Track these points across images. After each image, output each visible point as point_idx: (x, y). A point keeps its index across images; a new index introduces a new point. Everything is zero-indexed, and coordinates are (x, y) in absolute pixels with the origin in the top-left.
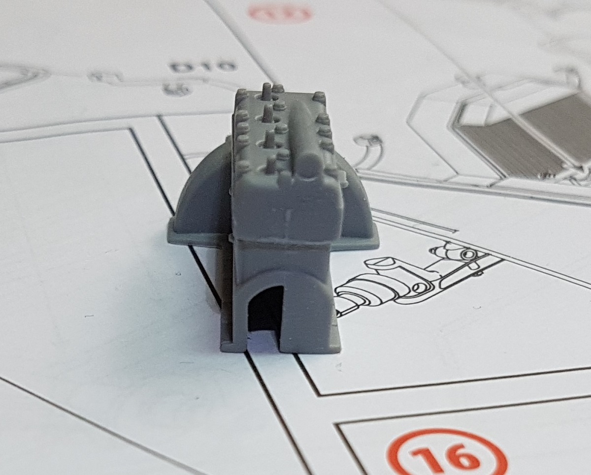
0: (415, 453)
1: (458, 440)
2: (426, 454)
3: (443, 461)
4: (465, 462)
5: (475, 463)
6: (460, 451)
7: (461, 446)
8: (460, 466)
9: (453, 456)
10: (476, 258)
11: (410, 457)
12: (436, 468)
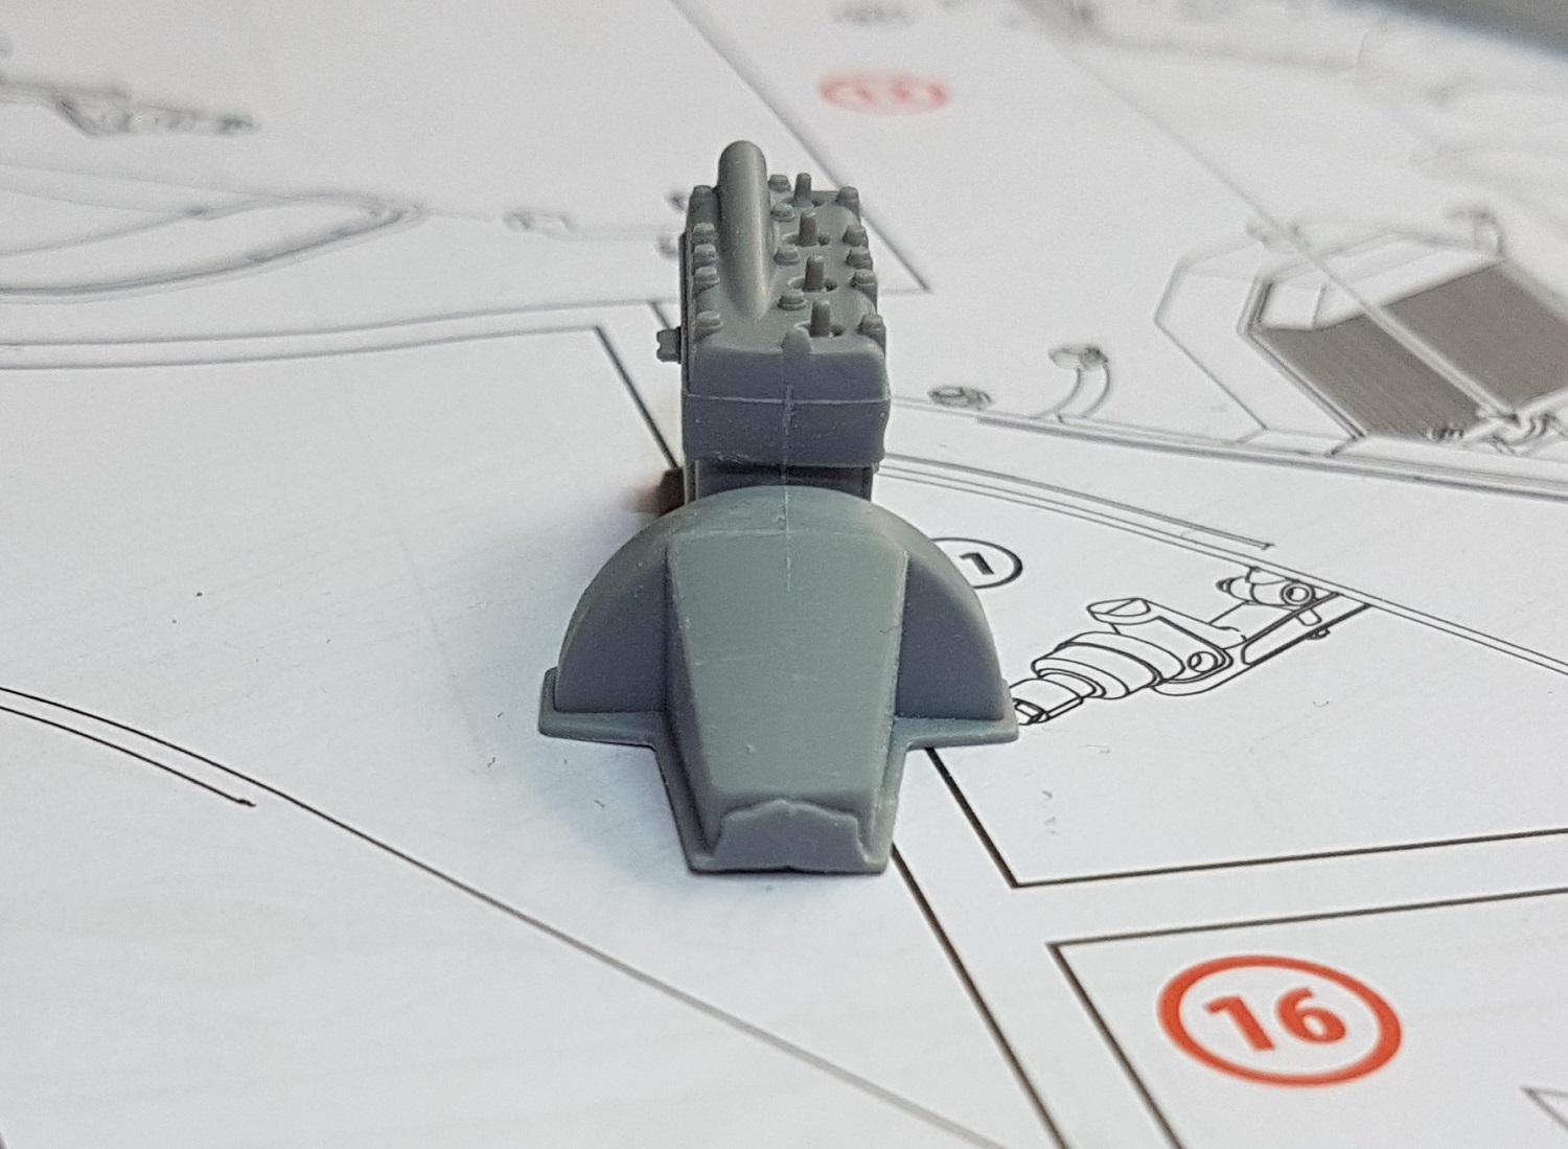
0: (1215, 1008)
1: (1297, 980)
2: (1237, 1008)
3: (1272, 1025)
4: (1315, 1026)
5: (1335, 1029)
6: (1304, 1004)
7: (1306, 994)
8: (1305, 1034)
9: (1291, 1012)
10: (1312, 602)
11: (1205, 1014)
12: (1260, 1040)
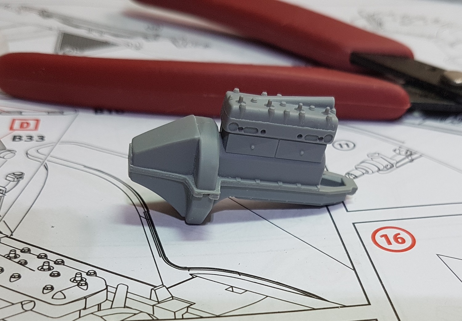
0: (382, 236)
1: (398, 231)
2: (386, 236)
3: (392, 240)
4: (400, 240)
5: (404, 241)
6: (398, 236)
7: (399, 234)
8: (398, 242)
9: (396, 237)
10: (411, 154)
11: (380, 237)
12: (389, 243)
